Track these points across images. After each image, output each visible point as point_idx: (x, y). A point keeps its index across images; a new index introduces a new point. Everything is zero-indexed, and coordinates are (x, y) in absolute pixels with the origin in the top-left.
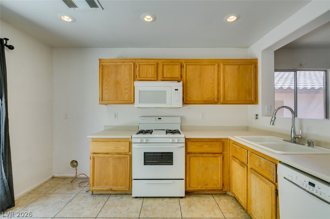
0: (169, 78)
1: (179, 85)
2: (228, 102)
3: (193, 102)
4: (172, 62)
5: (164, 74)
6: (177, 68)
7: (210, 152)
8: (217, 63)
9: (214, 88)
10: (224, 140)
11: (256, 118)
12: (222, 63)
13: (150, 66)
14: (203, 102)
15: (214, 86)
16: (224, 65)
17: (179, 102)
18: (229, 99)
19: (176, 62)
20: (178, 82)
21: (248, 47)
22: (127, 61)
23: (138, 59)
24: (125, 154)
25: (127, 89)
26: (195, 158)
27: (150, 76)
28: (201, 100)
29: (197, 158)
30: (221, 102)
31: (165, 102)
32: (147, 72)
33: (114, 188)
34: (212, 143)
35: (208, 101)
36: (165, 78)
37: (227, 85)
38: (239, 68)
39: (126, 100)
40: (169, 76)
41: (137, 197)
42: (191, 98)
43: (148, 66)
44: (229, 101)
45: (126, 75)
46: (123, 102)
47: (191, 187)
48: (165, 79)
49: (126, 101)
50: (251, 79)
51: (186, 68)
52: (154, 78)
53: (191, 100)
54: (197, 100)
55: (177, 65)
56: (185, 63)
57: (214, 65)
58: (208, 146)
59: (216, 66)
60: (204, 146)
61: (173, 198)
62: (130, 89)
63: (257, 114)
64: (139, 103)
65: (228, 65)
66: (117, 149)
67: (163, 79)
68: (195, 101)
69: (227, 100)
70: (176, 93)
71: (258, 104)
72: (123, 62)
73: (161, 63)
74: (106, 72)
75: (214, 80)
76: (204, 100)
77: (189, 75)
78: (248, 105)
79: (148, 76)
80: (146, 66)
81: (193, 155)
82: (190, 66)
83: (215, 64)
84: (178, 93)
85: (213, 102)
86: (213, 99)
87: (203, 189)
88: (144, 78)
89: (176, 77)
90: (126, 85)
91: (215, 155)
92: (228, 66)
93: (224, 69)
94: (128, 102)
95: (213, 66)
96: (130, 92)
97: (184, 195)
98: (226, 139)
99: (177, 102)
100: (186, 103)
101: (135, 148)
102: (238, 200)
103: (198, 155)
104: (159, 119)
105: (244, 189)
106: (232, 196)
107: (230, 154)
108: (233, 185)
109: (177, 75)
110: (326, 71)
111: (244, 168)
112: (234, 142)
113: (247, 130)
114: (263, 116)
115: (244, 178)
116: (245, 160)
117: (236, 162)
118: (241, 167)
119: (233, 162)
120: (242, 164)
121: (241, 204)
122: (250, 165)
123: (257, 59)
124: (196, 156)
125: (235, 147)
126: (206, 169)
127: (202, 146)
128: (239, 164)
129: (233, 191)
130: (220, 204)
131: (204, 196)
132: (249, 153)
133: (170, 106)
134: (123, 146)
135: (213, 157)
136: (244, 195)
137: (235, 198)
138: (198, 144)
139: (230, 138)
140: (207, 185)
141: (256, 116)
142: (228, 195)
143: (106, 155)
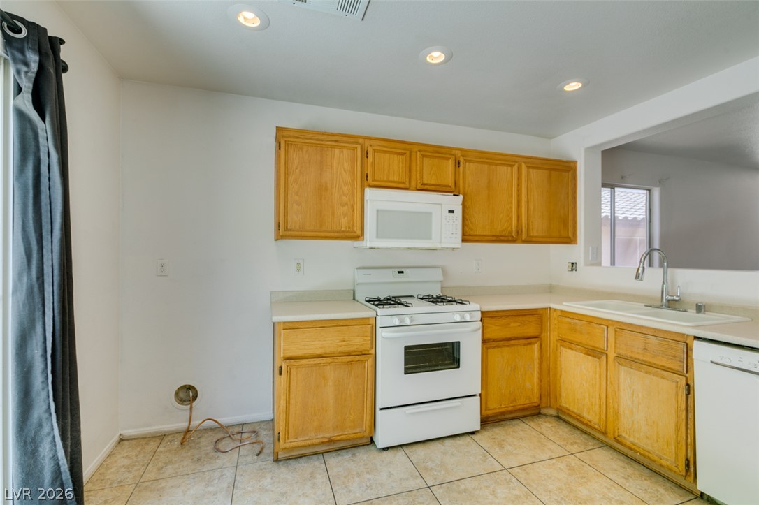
0: (433, 185)
1: (456, 202)
2: (534, 239)
3: (476, 238)
4: (438, 152)
5: (425, 177)
6: (449, 165)
7: (521, 335)
8: (516, 162)
9: (512, 212)
10: (541, 312)
11: (572, 270)
12: (525, 163)
13: (396, 156)
14: (494, 238)
15: (511, 208)
16: (528, 167)
17: (456, 238)
18: (535, 234)
19: (446, 154)
20: (454, 195)
21: (551, 138)
22: (345, 139)
23: (370, 138)
24: (360, 353)
25: (347, 204)
26: (496, 349)
27: (396, 179)
28: (488, 233)
29: (499, 349)
30: (523, 239)
31: (428, 237)
32: (389, 170)
33: (336, 435)
34: (524, 318)
35: (501, 236)
36: (426, 184)
37: (532, 207)
38: (550, 176)
39: (343, 229)
40: (433, 182)
41: (386, 449)
43: (392, 156)
44: (536, 237)
45: (344, 173)
46: (336, 235)
47: (489, 410)
48: (426, 187)
49: (343, 231)
50: (568, 198)
51: (465, 168)
52: (403, 183)
53: (472, 233)
54: (482, 234)
55: (448, 159)
56: (463, 156)
57: (512, 166)
58: (518, 324)
59: (515, 168)
60: (512, 325)
61: (458, 437)
62: (353, 206)
63: (574, 261)
64: (377, 237)
65: (533, 168)
67: (422, 187)
68: (480, 236)
69: (532, 234)
70: (451, 218)
72: (336, 141)
73: (418, 153)
74: (296, 161)
75: (512, 195)
76: (494, 234)
77: (470, 182)
78: (551, 246)
79: (391, 179)
80: (387, 156)
81: (492, 344)
82: (471, 164)
83: (514, 165)
84: (455, 218)
85: (510, 239)
86: (511, 232)
87: (510, 409)
88: (383, 181)
89: (446, 184)
90: (344, 195)
91: (529, 341)
92: (535, 170)
93: (528, 175)
94: (348, 234)
95: (509, 168)
96: (353, 211)
97: (478, 428)
98: (546, 309)
99: (451, 237)
100: (463, 241)
101: (386, 338)
102: (581, 419)
103: (502, 343)
104: (399, 272)
105: (598, 397)
106: (551, 416)
107: (552, 337)
108: (563, 394)
109: (449, 180)
110: (650, 190)
111: (599, 358)
112: (564, 314)
113: (551, 292)
114: (586, 265)
115: (597, 376)
116: (601, 345)
117: (572, 349)
118: (590, 357)
119: (564, 350)
120: (594, 352)
121: (590, 424)
122: (618, 351)
123: (575, 163)
124: (498, 347)
125: (570, 323)
126: (515, 369)
127: (509, 324)
128: (582, 352)
129: (563, 404)
130: (544, 432)
131: (508, 423)
132: (611, 330)
133: (439, 246)
134: (358, 336)
135: (525, 345)
136: (597, 407)
137: (558, 417)
138: (501, 321)
139: (553, 306)
140: (515, 400)
141: (570, 264)
142: (545, 415)
143: (318, 361)
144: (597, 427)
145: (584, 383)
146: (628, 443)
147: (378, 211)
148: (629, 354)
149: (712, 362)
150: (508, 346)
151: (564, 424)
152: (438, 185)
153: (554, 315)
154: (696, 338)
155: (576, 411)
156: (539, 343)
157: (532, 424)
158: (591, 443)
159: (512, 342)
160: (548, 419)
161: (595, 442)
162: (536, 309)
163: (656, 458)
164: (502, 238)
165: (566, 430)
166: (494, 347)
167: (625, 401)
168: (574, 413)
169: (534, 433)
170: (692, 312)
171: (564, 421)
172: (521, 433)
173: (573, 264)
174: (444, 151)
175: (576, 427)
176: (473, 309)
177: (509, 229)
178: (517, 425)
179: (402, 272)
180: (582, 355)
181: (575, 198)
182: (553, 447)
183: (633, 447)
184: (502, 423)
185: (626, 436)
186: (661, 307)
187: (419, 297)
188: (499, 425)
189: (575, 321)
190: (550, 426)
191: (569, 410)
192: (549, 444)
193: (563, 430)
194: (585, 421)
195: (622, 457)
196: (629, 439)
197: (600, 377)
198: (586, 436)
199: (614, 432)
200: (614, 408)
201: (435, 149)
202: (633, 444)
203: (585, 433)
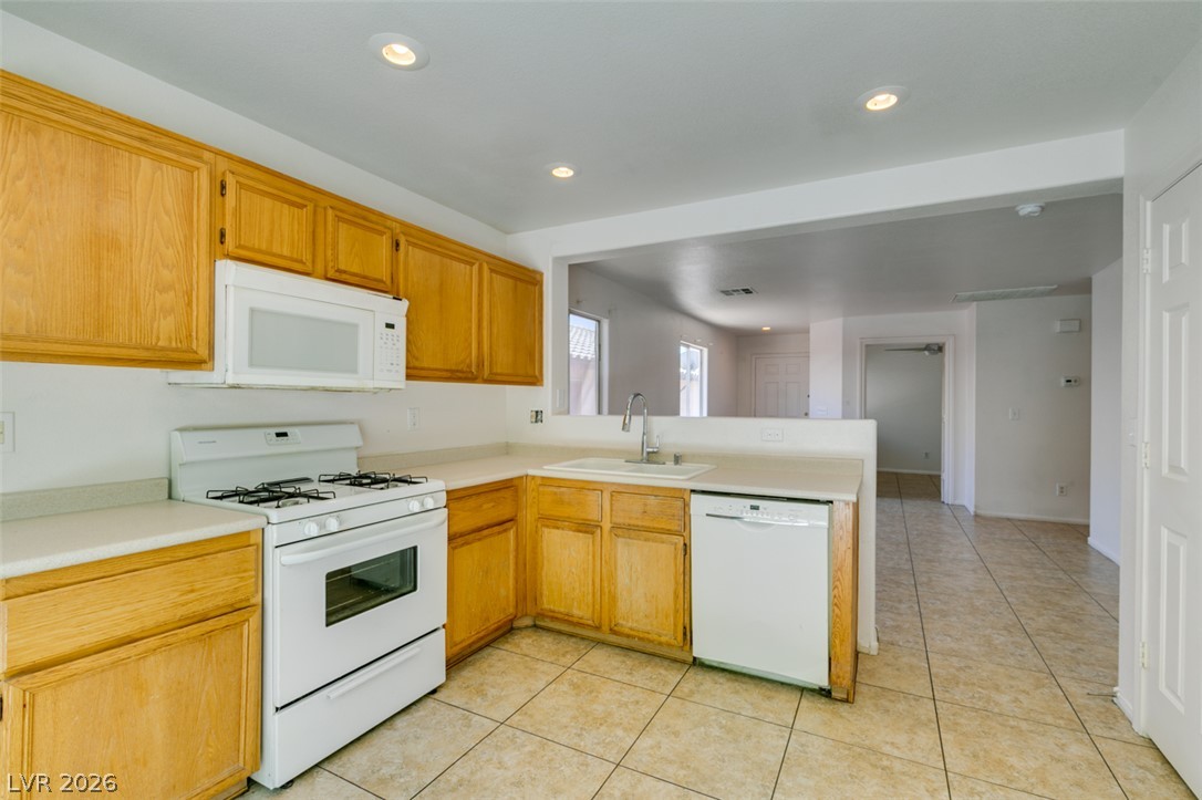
0: (356, 275)
1: (397, 310)
2: (499, 378)
3: (423, 373)
4: (362, 217)
5: (341, 258)
6: (383, 246)
7: (495, 520)
8: (477, 260)
9: (471, 334)
10: (516, 482)
11: (536, 422)
12: (487, 263)
13: (286, 206)
14: (449, 375)
15: (470, 328)
16: (492, 271)
17: (397, 371)
18: (499, 371)
19: (377, 224)
20: (395, 298)
21: (507, 233)
24: (230, 610)
26: (465, 548)
27: (286, 252)
28: (439, 366)
29: (469, 546)
30: (485, 377)
32: (272, 231)
34: (499, 495)
35: (457, 371)
36: (345, 272)
37: (495, 331)
39: (160, 344)
40: (355, 269)
41: (288, 785)
42: (417, 359)
43: (278, 204)
44: (500, 374)
45: (166, 218)
46: (143, 355)
47: (456, 646)
48: (344, 277)
49: (163, 349)
51: (405, 253)
52: (301, 262)
53: (417, 364)
54: (432, 366)
55: (381, 234)
56: (405, 234)
57: (472, 264)
58: (492, 504)
59: (476, 267)
62: (189, 294)
63: (539, 409)
64: (251, 364)
65: (497, 272)
66: (192, 596)
67: (337, 276)
68: (429, 369)
69: (495, 371)
70: (389, 338)
71: (542, 385)
73: (330, 212)
75: (472, 309)
76: (448, 368)
77: (415, 279)
78: (508, 387)
79: (276, 249)
80: (268, 202)
81: (459, 541)
82: (417, 250)
83: (474, 264)
84: (395, 338)
85: (470, 376)
86: (470, 366)
88: (260, 251)
89: (378, 277)
91: (504, 526)
92: (498, 277)
93: (491, 282)
94: (175, 356)
95: (468, 267)
96: (189, 304)
98: (521, 477)
99: (389, 371)
100: (409, 377)
101: (290, 566)
102: (571, 619)
103: (472, 536)
104: (278, 435)
105: (591, 583)
106: (527, 627)
107: (529, 516)
108: (546, 592)
109: (383, 272)
110: (599, 322)
111: (593, 533)
112: (547, 481)
113: (507, 454)
114: (554, 414)
115: (590, 557)
116: (593, 515)
117: (558, 528)
118: (581, 534)
119: (546, 530)
120: (587, 527)
121: (581, 621)
122: (615, 520)
123: (541, 274)
124: (467, 543)
125: (555, 494)
126: (487, 573)
127: (481, 506)
128: (570, 529)
129: (546, 606)
130: (527, 652)
131: (477, 656)
132: (606, 496)
133: (370, 385)
134: (226, 574)
135: (499, 533)
136: (591, 596)
137: (535, 626)
138: (472, 503)
139: (531, 472)
140: (488, 619)
141: (534, 413)
142: (519, 629)
143: (122, 652)
144: (590, 622)
145: (574, 570)
146: (627, 631)
147: (252, 311)
148: (627, 521)
149: (708, 515)
150: (479, 540)
151: (544, 633)
152: (365, 277)
153: (531, 485)
154: (693, 491)
155: (562, 610)
156: (514, 528)
157: (507, 646)
158: (582, 645)
159: (486, 532)
160: (524, 633)
161: (586, 642)
162: (511, 480)
163: (656, 637)
164: (460, 375)
165: (550, 640)
166: (463, 545)
167: (623, 579)
168: (561, 613)
169: (516, 659)
170: (670, 464)
171: (543, 628)
172: (500, 664)
173: (537, 412)
174: (373, 218)
175: (560, 632)
176: (433, 489)
177: (468, 361)
178: (490, 655)
179: (285, 434)
180: (571, 533)
181: (541, 323)
182: (545, 667)
183: (632, 633)
184: (469, 659)
185: (624, 623)
186: (641, 461)
187: (323, 478)
188: (466, 665)
189: (562, 489)
190: (530, 641)
191: (554, 612)
192: (539, 666)
193: (547, 641)
194: (575, 620)
195: (617, 651)
196: (627, 624)
197: (594, 557)
198: (574, 640)
199: (610, 621)
200: (609, 592)
201: (360, 211)
202: (631, 629)
203: (572, 635)
